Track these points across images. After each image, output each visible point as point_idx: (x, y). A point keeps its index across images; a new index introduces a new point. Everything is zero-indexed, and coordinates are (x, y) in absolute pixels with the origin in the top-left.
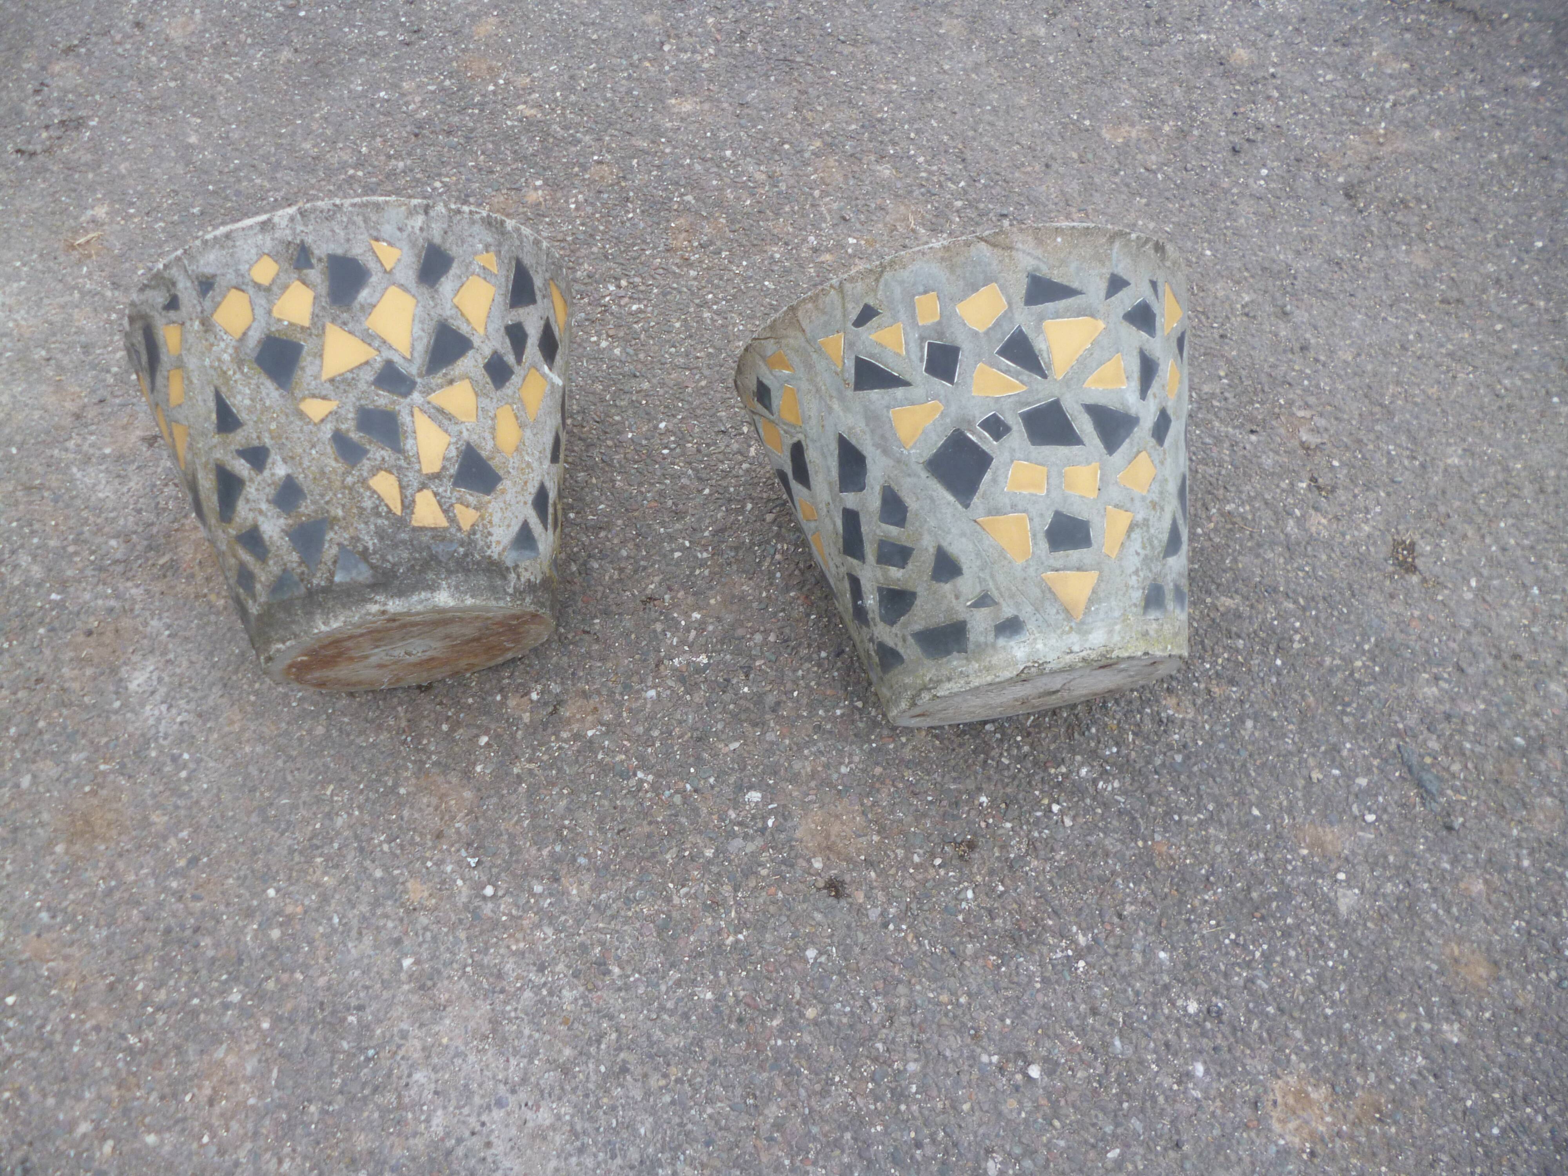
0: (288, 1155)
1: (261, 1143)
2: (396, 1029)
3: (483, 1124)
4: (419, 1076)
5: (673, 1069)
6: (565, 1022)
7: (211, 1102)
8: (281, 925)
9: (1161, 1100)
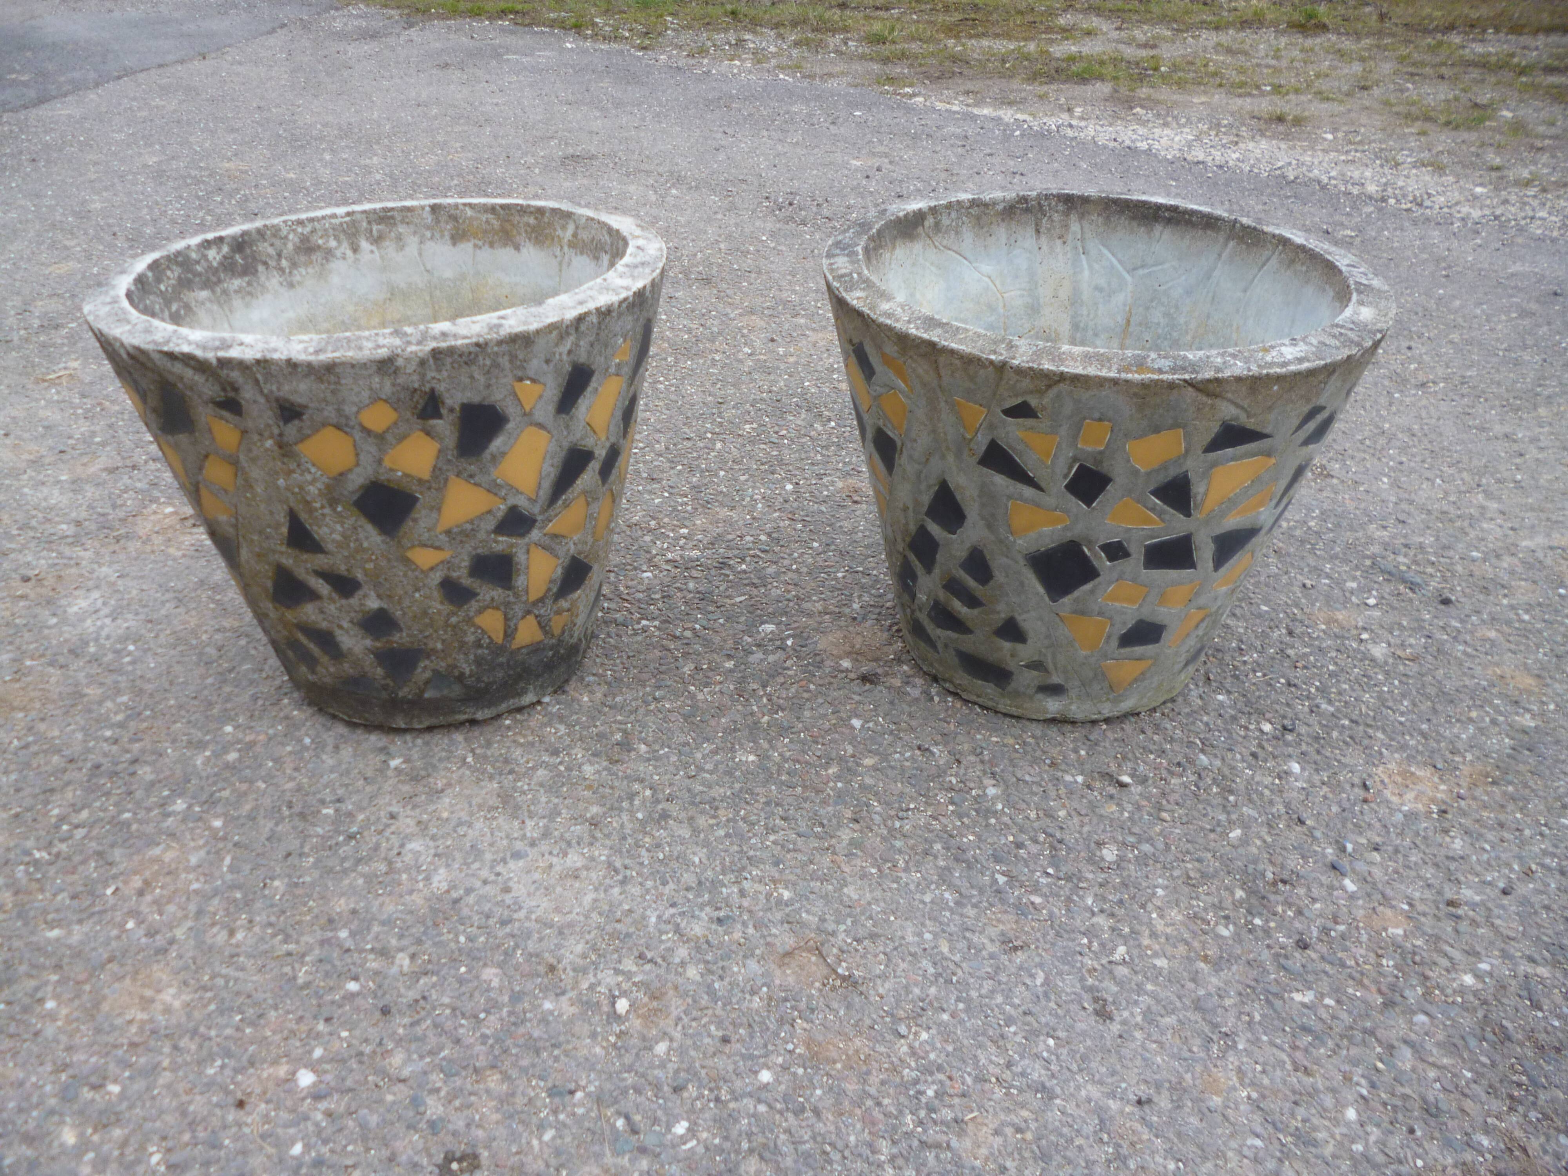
0: (242, 926)
1: (207, 920)
2: (382, 814)
3: (498, 874)
4: (414, 845)
5: (721, 812)
6: (589, 787)
7: (141, 893)
8: (239, 750)
9: (1267, 792)
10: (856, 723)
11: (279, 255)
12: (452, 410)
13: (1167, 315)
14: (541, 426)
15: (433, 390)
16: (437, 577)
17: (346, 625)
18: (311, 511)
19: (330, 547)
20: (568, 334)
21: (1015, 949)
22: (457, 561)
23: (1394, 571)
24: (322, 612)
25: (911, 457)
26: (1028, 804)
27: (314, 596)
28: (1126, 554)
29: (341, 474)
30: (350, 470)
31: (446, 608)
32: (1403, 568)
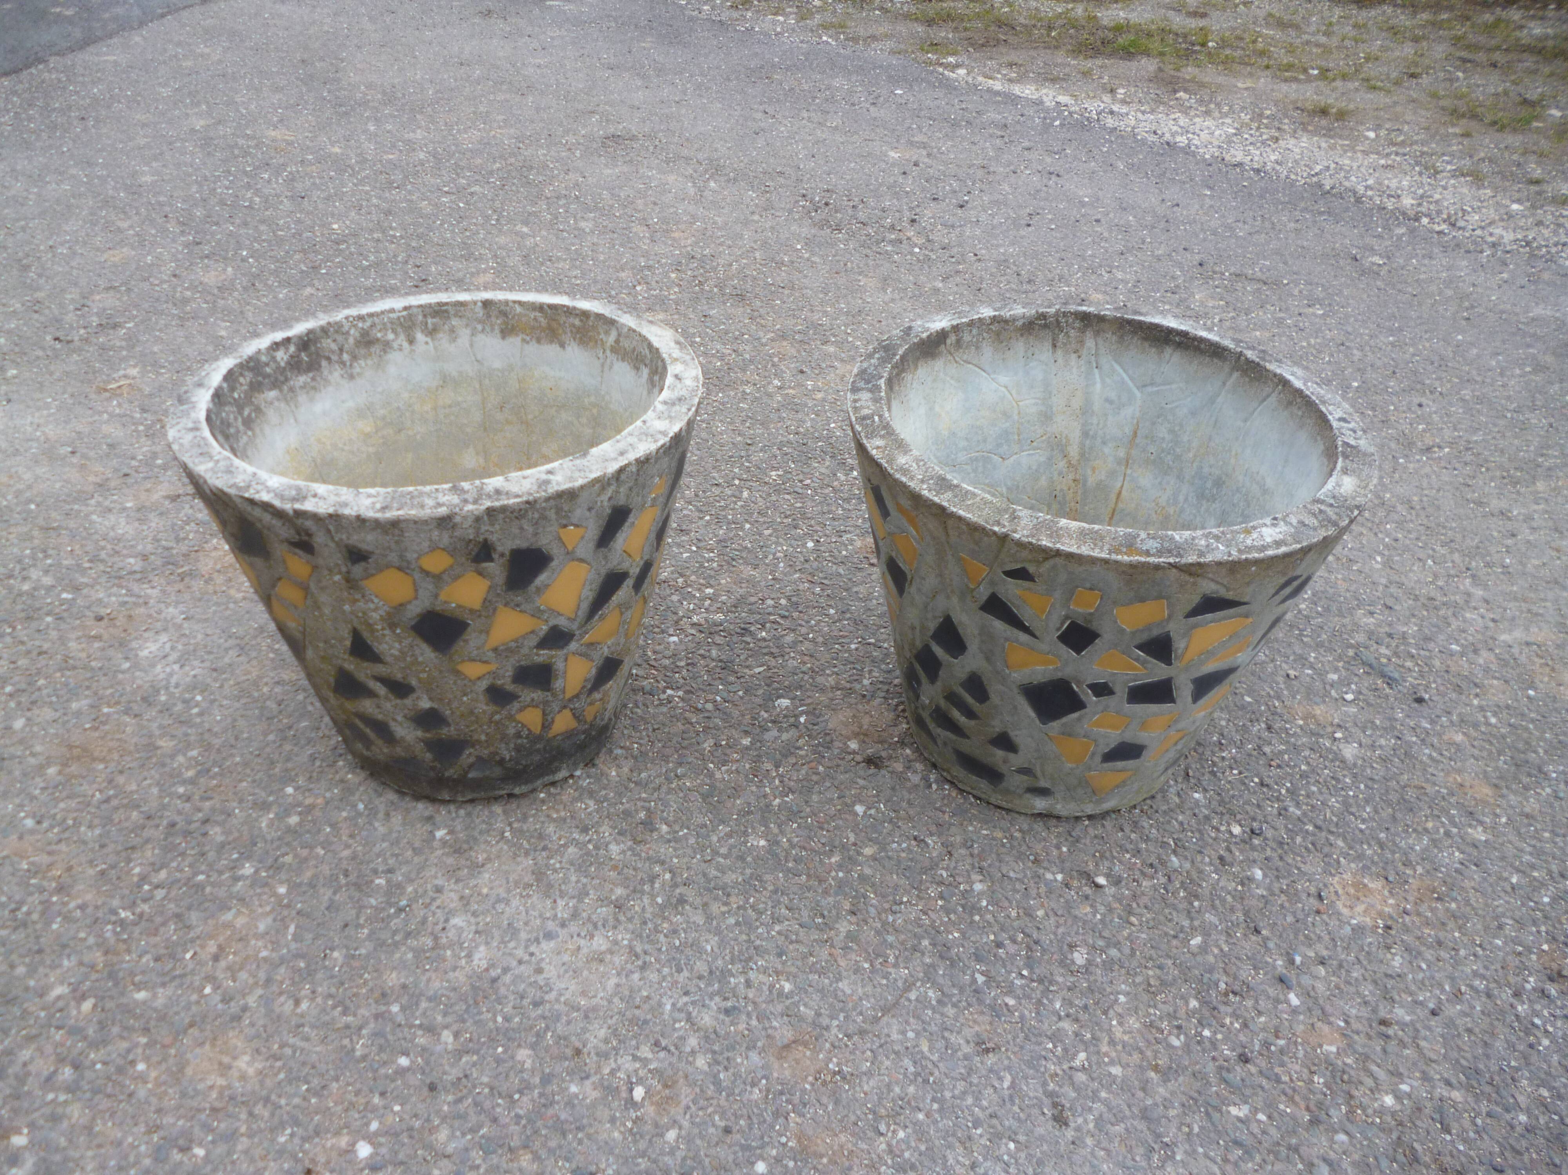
0: (306, 996)
1: (275, 988)
2: (429, 886)
3: (532, 954)
4: (457, 921)
5: (733, 899)
6: (614, 868)
7: (216, 958)
8: (300, 814)
9: (1229, 898)
10: (859, 809)
11: (341, 350)
12: (502, 555)
13: (1171, 431)
14: (581, 560)
15: (486, 540)
16: (484, 684)
17: (400, 718)
18: (373, 631)
19: (388, 659)
20: (609, 484)
21: (987, 1051)
22: (501, 672)
23: (1374, 662)
24: (378, 707)
25: (919, 590)
26: (1010, 902)
27: (371, 694)
28: (1111, 692)
29: (401, 605)
30: (410, 602)
31: (491, 708)
32: (1384, 661)
